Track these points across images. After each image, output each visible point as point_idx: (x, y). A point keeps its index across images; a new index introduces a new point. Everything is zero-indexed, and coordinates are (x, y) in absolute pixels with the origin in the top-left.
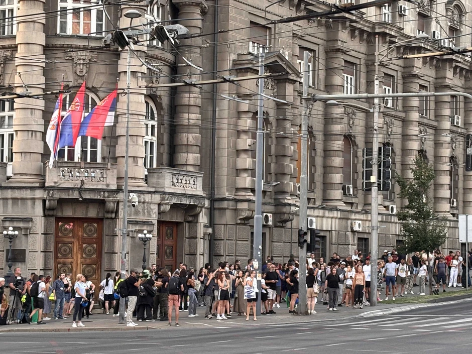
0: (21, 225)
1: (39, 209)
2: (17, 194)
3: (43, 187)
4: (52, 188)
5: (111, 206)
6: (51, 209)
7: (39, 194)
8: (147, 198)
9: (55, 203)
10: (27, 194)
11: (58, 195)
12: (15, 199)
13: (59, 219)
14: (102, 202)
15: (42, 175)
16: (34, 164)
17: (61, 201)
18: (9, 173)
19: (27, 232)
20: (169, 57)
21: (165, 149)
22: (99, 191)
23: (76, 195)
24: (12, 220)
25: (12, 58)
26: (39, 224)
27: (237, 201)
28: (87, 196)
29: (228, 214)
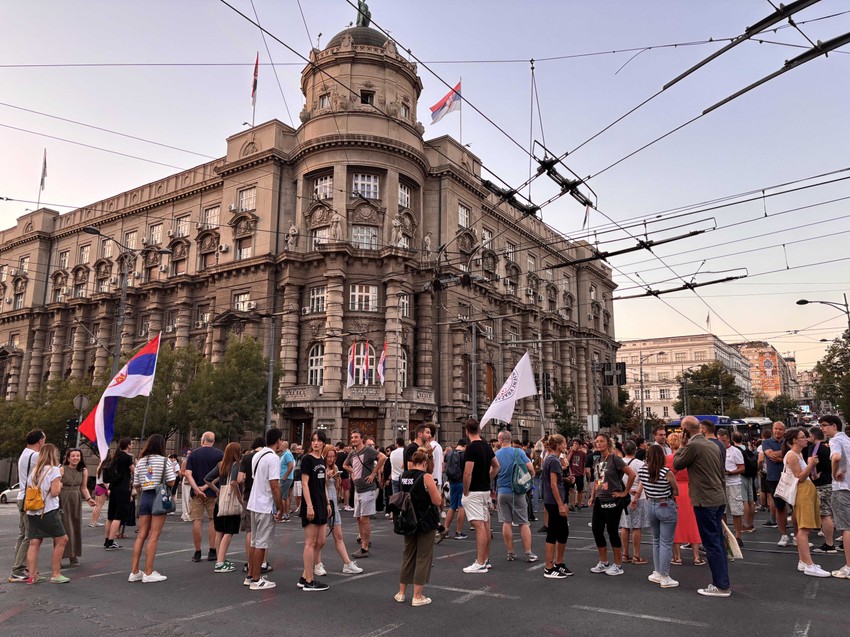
0: (328, 423)
1: (339, 414)
2: (326, 404)
3: (341, 400)
4: (347, 401)
5: (382, 410)
6: (346, 413)
7: (339, 404)
8: (403, 405)
9: (348, 410)
10: (332, 404)
11: (350, 405)
12: (324, 408)
13: (350, 420)
14: (376, 409)
15: (340, 393)
16: (336, 386)
17: (352, 409)
18: (321, 392)
19: (332, 428)
20: (413, 323)
21: (411, 377)
22: (375, 401)
23: (361, 404)
24: (323, 420)
25: (324, 324)
26: (339, 422)
27: (454, 407)
28: (368, 405)
29: (449, 415)
